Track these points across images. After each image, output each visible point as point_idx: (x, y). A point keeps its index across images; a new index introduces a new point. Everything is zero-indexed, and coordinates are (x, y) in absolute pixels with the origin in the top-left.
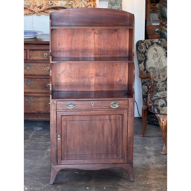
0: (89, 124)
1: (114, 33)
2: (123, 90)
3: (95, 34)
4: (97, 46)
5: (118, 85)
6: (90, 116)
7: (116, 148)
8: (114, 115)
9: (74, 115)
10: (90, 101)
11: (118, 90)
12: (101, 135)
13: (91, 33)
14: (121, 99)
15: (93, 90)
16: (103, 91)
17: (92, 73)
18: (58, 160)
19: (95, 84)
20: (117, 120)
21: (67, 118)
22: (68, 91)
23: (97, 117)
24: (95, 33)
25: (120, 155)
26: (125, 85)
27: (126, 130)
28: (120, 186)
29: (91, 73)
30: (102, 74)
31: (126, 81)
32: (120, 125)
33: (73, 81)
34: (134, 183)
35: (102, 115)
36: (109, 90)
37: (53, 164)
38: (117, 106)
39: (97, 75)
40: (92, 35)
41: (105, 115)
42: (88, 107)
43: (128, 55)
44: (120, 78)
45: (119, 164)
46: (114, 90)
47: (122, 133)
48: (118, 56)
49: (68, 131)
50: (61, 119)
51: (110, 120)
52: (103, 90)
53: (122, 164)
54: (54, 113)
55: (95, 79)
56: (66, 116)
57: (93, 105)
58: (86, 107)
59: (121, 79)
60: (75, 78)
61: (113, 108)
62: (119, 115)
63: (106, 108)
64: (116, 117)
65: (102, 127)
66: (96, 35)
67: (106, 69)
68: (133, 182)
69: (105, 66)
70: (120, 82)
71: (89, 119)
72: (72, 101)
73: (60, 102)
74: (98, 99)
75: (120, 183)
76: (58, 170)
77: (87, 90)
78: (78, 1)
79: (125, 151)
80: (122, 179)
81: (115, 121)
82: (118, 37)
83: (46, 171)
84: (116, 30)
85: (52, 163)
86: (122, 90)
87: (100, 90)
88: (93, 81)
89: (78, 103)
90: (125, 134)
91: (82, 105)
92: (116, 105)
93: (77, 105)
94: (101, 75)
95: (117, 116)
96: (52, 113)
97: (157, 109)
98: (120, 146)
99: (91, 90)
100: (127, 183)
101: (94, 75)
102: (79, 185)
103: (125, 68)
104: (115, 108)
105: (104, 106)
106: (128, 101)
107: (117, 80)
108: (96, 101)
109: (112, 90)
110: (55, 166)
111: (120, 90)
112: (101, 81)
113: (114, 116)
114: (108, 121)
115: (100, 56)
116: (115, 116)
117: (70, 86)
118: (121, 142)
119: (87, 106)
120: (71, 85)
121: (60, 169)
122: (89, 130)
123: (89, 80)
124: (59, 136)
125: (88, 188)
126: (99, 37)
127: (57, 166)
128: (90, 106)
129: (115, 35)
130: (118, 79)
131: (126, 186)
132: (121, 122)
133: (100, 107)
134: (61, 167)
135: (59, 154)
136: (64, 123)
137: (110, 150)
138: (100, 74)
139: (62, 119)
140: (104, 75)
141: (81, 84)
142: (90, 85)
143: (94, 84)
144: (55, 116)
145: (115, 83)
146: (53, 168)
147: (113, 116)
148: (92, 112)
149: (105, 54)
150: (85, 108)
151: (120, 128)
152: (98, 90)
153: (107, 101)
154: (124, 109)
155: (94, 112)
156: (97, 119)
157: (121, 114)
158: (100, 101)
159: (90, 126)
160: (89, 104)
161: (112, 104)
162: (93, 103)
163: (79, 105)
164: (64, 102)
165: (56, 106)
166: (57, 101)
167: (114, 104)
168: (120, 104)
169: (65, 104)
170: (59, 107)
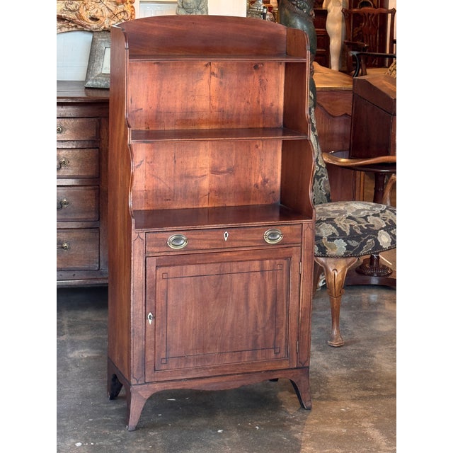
0: (217, 284)
1: (251, 73)
2: (271, 203)
3: (212, 77)
4: (216, 104)
5: (260, 192)
6: (220, 264)
7: (273, 335)
8: (270, 259)
9: (184, 265)
10: (221, 230)
11: (259, 204)
12: (243, 307)
13: (202, 73)
14: (288, 223)
17: (204, 166)
18: (147, 373)
19: (211, 190)
20: (277, 270)
21: (169, 271)
22: (150, 210)
23: (234, 265)
24: (212, 73)
25: (283, 350)
26: (274, 192)
27: (297, 293)
28: (287, 420)
29: (202, 166)
30: (225, 169)
31: (276, 182)
32: (283, 282)
33: (161, 185)
34: (313, 412)
35: (246, 261)
36: (240, 205)
37: (135, 382)
38: (278, 239)
39: (214, 171)
40: (206, 76)
41: (252, 260)
42: (217, 244)
43: (282, 124)
44: (264, 176)
45: (280, 372)
46: (251, 204)
47: (288, 299)
48: (261, 126)
49: (170, 303)
50: (156, 275)
51: (262, 271)
52: (228, 204)
53: (286, 372)
54: (139, 263)
55: (211, 181)
56: (167, 268)
57: (226, 239)
58: (211, 244)
59: (266, 177)
60: (166, 179)
61: (270, 245)
62: (282, 261)
63: (254, 245)
64: (275, 263)
65: (245, 289)
66: (214, 79)
67: (233, 156)
68: (310, 409)
69: (232, 150)
70: (264, 185)
71: (217, 271)
72: (181, 232)
73: (154, 234)
74: (238, 225)
75: (283, 415)
76: (146, 396)
77: (192, 207)
78: (93, 3)
79: (294, 341)
81: (273, 274)
82: (261, 82)
84: (256, 67)
85: (132, 380)
86: (267, 203)
87: (220, 205)
88: (205, 184)
89: (194, 236)
90: (293, 302)
91: (202, 240)
92: (278, 236)
94: (223, 172)
95: (278, 261)
96: (136, 261)
98: (283, 330)
99: (201, 206)
101: (207, 172)
103: (276, 152)
104: (273, 245)
105: (250, 241)
106: (301, 225)
107: (257, 181)
108: (233, 230)
109: (246, 204)
110: (140, 387)
111: (264, 203)
112: (223, 185)
113: (270, 262)
114: (259, 275)
115: (223, 127)
116: (272, 261)
117: (155, 198)
118: (284, 322)
119: (213, 242)
120: (156, 196)
121: (153, 393)
122: (216, 298)
123: (196, 182)
124: (150, 314)
125: (220, 431)
126: (221, 83)
127: (144, 386)
128: (219, 242)
129: (254, 79)
130: (260, 179)
132: (285, 276)
133: (242, 242)
134: (155, 389)
135: (150, 358)
136: (161, 285)
137: (259, 341)
138: (220, 167)
139: (158, 273)
140: (231, 171)
141: (179, 192)
142: (198, 193)
143: (208, 191)
144: (142, 268)
145: (253, 188)
146: (136, 392)
147: (268, 261)
148: (224, 254)
149: (232, 122)
150: (209, 247)
151: (284, 288)
152: (216, 206)
153: (257, 228)
154: (292, 245)
155: (228, 254)
156: (235, 271)
157: (286, 256)
158: (243, 229)
159: (218, 287)
160: (218, 237)
161: (268, 234)
162: (228, 235)
163: (197, 239)
164: (164, 233)
165: (146, 245)
166: (147, 233)
167: (272, 235)
168: (286, 235)
169: (165, 238)
170: (152, 246)
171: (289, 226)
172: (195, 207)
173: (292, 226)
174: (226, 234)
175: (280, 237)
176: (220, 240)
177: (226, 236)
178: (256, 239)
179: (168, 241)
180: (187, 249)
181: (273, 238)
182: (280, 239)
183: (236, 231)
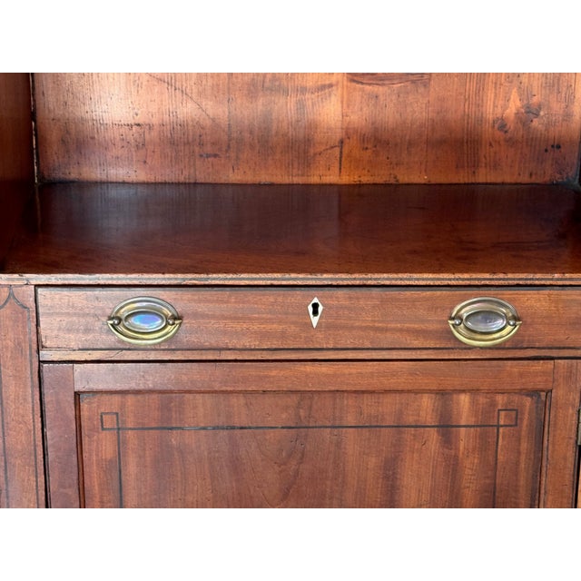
0: (289, 456)
2: (547, 179)
5: (511, 142)
6: (295, 398)
8: (474, 391)
9: (172, 392)
10: (298, 292)
11: (508, 179)
14: (539, 277)
15: (332, 178)
16: (397, 186)
19: (348, 133)
20: (498, 426)
21: (123, 406)
22: (156, 184)
23: (349, 401)
26: (559, 147)
32: (517, 463)
35: (386, 392)
36: (444, 180)
38: (502, 331)
41: (409, 391)
42: (283, 335)
46: (480, 179)
50: (78, 418)
51: (446, 427)
52: (404, 178)
55: (347, 103)
56: (116, 398)
57: (315, 320)
58: (264, 335)
59: (535, 100)
60: (200, 94)
61: (471, 348)
62: (516, 398)
63: (416, 344)
64: (493, 404)
65: (386, 477)
70: (524, 125)
71: (285, 417)
72: (159, 292)
73: (65, 292)
74: (357, 278)
77: (286, 180)
81: (483, 436)
86: (534, 180)
87: (378, 180)
88: (331, 112)
91: (235, 319)
92: (500, 323)
93: (196, 315)
95: (500, 399)
99: (315, 180)
104: (482, 348)
105: (401, 330)
107: (505, 107)
108: (340, 292)
109: (462, 178)
111: (525, 179)
112: (390, 117)
113: (474, 403)
114: (433, 436)
117: (168, 150)
119: (270, 327)
120: (173, 143)
123: (301, 105)
128: (293, 329)
130: (514, 105)
132: (524, 445)
136: (99, 445)
139: (85, 413)
141: (247, 135)
142: (307, 140)
143: (338, 135)
144: (31, 395)
145: (488, 132)
147: (464, 399)
148: (309, 368)
150: (255, 344)
151: (522, 482)
152: (366, 179)
153: (428, 293)
154: (554, 353)
155: (324, 369)
156: (350, 419)
157: (530, 386)
159: (293, 465)
160: (286, 314)
161: (464, 313)
162: (320, 309)
163: (213, 317)
164: (98, 292)
165: (38, 325)
166: (40, 290)
167: (480, 317)
168: (529, 320)
169: (102, 309)
170: (59, 329)
171: (546, 291)
172: (297, 180)
173: (554, 292)
174: (315, 306)
175: (509, 328)
176: (293, 323)
177: (315, 313)
178: (423, 327)
179: (110, 318)
180: (179, 346)
181: (481, 328)
182: (509, 332)
183: (350, 298)
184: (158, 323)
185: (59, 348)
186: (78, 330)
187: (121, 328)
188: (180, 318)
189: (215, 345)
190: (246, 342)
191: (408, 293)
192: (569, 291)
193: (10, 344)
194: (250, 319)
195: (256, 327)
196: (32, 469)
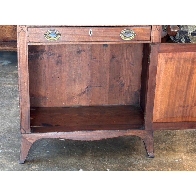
10: (87, 28)
28: (132, 166)
34: (155, 159)
37: (24, 132)
42: (83, 38)
57: (90, 35)
58: (79, 38)
61: (125, 41)
63: (113, 40)
68: (153, 158)
72: (56, 28)
73: (34, 28)
75: (132, 161)
76: (32, 142)
80: (135, 153)
83: (13, 137)
85: (22, 130)
89: (65, 32)
91: (72, 34)
92: (131, 35)
93: (64, 34)
96: (21, 48)
97: (185, 38)
100: (143, 161)
102: (67, 164)
104: (128, 41)
105: (109, 37)
106: (150, 27)
108: (96, 28)
110: (27, 135)
119: (80, 36)
121: (37, 140)
125: (81, 170)
127: (30, 134)
128: (85, 37)
131: (143, 166)
133: (103, 38)
134: (38, 137)
146: (24, 138)
150: (77, 40)
153: (115, 28)
158: (104, 28)
160: (84, 33)
161: (123, 33)
162: (92, 32)
163: (68, 34)
164: (42, 28)
165: (28, 36)
166: (29, 28)
167: (127, 33)
168: (137, 34)
169: (43, 32)
170: (33, 37)
171: (141, 27)
173: (143, 27)
174: (91, 31)
175: (133, 36)
176: (86, 35)
177: (91, 33)
178: (114, 36)
179: (44, 34)
180: (60, 41)
181: (127, 36)
182: (133, 37)
183: (98, 29)
184: (55, 35)
185: (33, 42)
186: (37, 37)
187: (47, 37)
188: (60, 34)
189: (68, 41)
190: (75, 40)
191: (111, 28)
192: (146, 27)
193: (22, 41)
194: (76, 35)
195: (77, 36)
196: (26, 71)
